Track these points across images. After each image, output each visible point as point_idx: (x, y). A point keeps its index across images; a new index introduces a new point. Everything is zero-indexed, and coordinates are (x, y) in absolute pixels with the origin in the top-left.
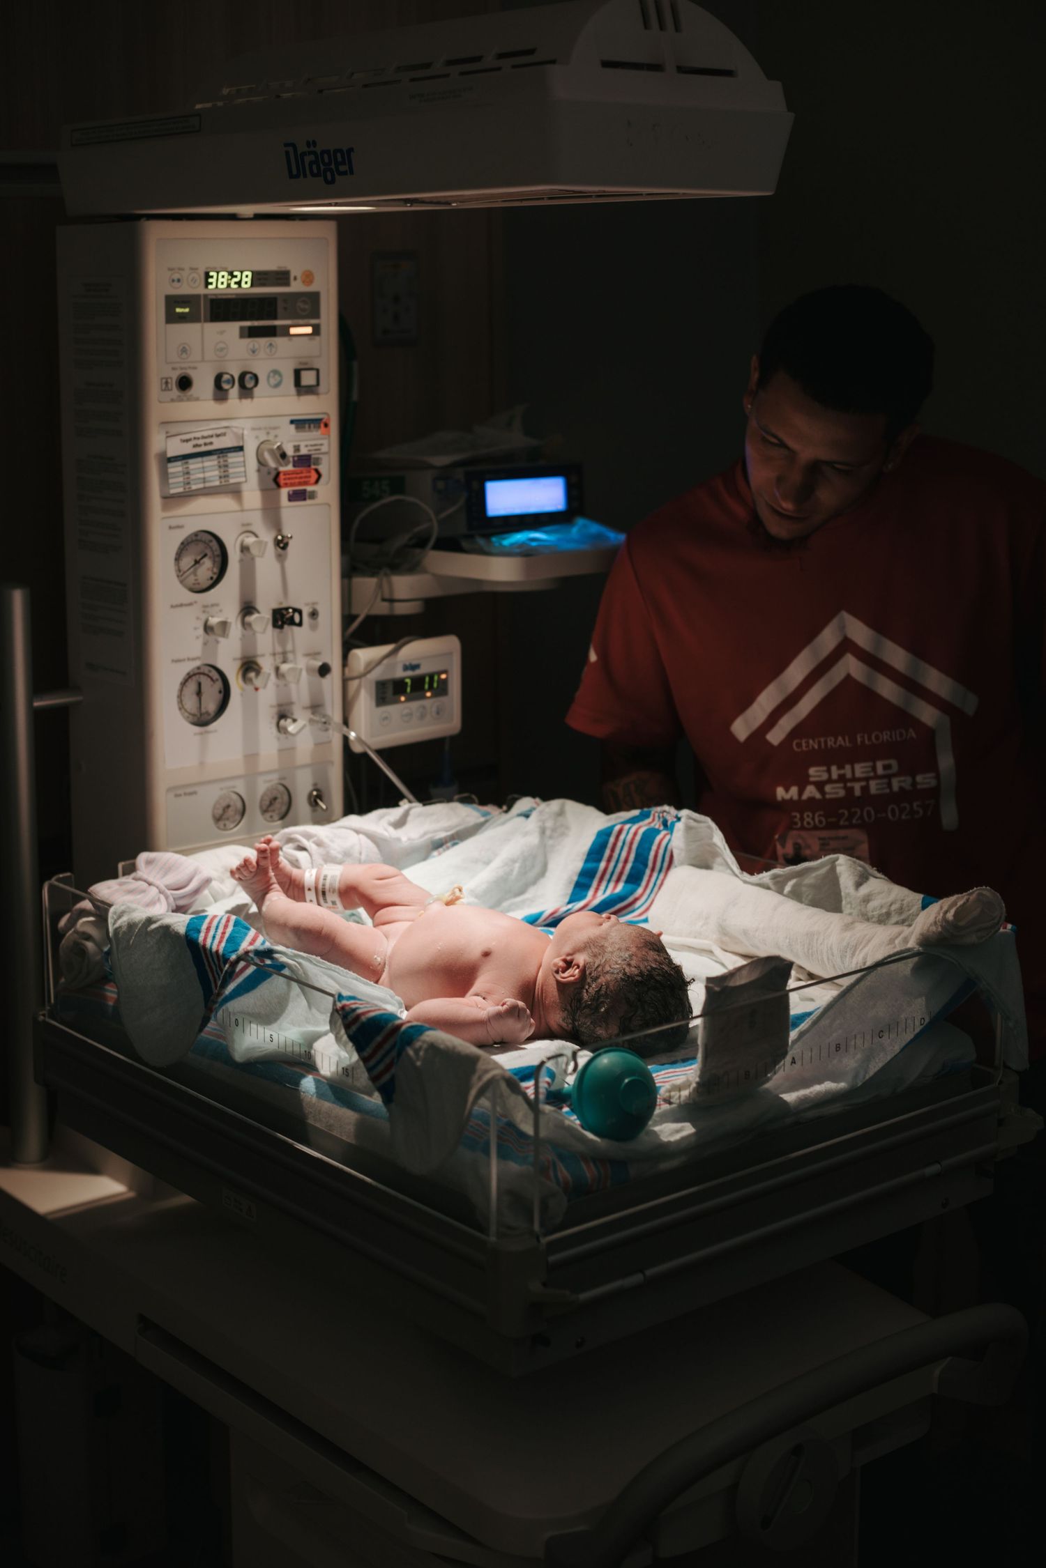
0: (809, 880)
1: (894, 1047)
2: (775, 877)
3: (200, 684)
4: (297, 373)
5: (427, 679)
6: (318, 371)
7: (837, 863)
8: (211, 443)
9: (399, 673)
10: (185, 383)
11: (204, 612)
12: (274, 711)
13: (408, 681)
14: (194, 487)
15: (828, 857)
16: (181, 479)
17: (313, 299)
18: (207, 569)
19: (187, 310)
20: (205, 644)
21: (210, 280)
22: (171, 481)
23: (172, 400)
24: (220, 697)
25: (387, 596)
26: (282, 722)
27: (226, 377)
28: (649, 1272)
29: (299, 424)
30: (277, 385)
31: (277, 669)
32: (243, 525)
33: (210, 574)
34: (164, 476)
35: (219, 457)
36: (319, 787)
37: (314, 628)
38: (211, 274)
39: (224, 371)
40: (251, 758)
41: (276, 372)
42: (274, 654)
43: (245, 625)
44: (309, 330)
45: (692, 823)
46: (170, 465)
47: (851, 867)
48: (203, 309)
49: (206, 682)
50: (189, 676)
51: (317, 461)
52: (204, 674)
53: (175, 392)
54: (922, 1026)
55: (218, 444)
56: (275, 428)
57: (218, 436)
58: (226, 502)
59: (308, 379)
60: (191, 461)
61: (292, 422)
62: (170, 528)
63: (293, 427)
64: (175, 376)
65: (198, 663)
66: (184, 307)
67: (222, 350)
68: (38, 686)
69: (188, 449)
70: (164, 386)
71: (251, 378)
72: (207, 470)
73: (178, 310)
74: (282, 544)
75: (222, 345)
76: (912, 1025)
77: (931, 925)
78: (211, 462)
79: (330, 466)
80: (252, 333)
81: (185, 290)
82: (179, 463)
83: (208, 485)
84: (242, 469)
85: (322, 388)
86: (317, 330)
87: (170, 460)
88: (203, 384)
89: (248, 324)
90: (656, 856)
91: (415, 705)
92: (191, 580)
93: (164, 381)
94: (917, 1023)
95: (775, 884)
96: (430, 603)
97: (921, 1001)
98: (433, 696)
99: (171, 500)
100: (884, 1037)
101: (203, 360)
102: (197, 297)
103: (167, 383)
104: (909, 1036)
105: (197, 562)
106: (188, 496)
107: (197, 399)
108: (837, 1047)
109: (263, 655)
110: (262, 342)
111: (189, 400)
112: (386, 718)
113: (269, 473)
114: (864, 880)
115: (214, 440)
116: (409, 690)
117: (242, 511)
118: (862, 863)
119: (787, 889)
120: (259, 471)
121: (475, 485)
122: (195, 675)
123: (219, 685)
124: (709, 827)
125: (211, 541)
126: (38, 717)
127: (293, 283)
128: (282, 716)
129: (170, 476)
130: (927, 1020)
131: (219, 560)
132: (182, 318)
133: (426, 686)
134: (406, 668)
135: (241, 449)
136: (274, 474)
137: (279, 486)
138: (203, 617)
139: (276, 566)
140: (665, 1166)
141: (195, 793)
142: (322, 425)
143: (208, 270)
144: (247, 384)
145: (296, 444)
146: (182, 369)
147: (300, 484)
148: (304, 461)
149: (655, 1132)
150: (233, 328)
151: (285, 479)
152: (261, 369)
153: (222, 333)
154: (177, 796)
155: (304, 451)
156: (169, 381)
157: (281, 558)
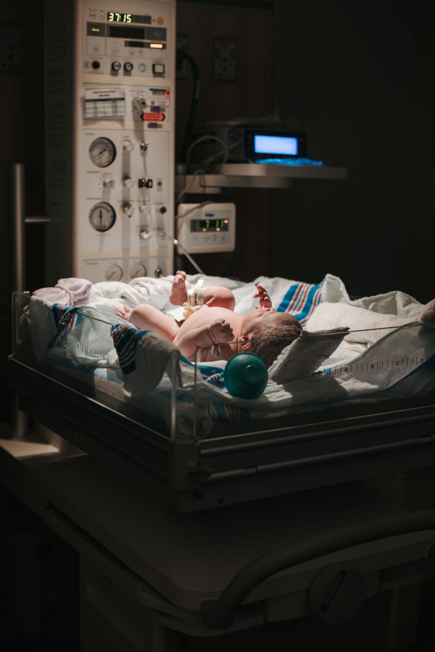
0: (382, 303)
1: (405, 371)
2: (364, 301)
3: (101, 212)
4: (154, 66)
5: (218, 222)
6: (164, 66)
7: (396, 295)
8: (108, 95)
9: (203, 217)
10: (96, 65)
11: (103, 177)
12: (138, 229)
13: (208, 222)
14: (99, 115)
15: (392, 292)
16: (92, 111)
17: (163, 32)
18: (106, 157)
19: (98, 30)
20: (104, 192)
21: (110, 17)
22: (87, 111)
23: (90, 73)
24: (112, 219)
25: (202, 184)
26: (142, 234)
27: (116, 64)
28: (260, 468)
29: (155, 91)
30: (144, 71)
31: (140, 208)
32: (125, 137)
33: (107, 160)
34: (84, 108)
35: (112, 103)
36: (161, 268)
37: (160, 190)
38: (111, 14)
39: (115, 61)
40: (126, 249)
41: (143, 65)
42: (139, 201)
43: (124, 185)
44: (160, 46)
45: (331, 280)
46: (87, 103)
47: (402, 297)
48: (107, 31)
49: (104, 212)
50: (96, 208)
51: (163, 110)
52: (103, 207)
53: (91, 69)
54: (422, 363)
55: (112, 96)
56: (142, 92)
57: (112, 92)
58: (116, 125)
59: (159, 69)
60: (98, 102)
61: (151, 90)
62: (87, 134)
63: (151, 92)
64: (91, 61)
65: (100, 201)
66: (97, 29)
67: (115, 51)
68: (27, 213)
69: (97, 97)
70: (85, 66)
71: (129, 66)
72: (107, 108)
73: (94, 30)
74: (144, 148)
75: (115, 49)
76: (416, 361)
77: (428, 310)
78: (108, 104)
79: (170, 113)
80: (131, 44)
81: (97, 20)
82: (92, 103)
83: (107, 115)
84: (124, 109)
85: (167, 74)
86: (164, 47)
87: (87, 101)
88: (106, 66)
89: (129, 40)
90: (316, 299)
91: (211, 234)
92: (98, 161)
93: (85, 63)
94: (419, 360)
95: (365, 305)
96: (224, 189)
97: (423, 350)
98: (221, 230)
99: (87, 121)
100: (399, 365)
101: (106, 55)
102: (103, 25)
103: (87, 64)
104: (414, 367)
105: (101, 153)
106: (95, 119)
107: (102, 73)
108: (372, 366)
109: (133, 201)
110: (136, 49)
111: (98, 73)
112: (195, 239)
113: (138, 113)
114: (409, 303)
115: (110, 94)
116: (208, 226)
117: (124, 130)
118: (408, 295)
119: (371, 307)
120: (133, 111)
121: (250, 137)
122: (99, 207)
123: (111, 213)
124: (339, 283)
125: (108, 144)
126: (27, 227)
127: (152, 22)
128: (142, 231)
129: (87, 108)
130: (425, 360)
131: (112, 153)
132: (95, 34)
133: (217, 225)
134: (207, 215)
135: (123, 99)
136: (141, 114)
137: (143, 120)
138: (103, 179)
139: (141, 158)
140: (270, 415)
141: (96, 264)
142: (166, 93)
143: (109, 12)
144: (128, 70)
145: (153, 100)
146: (95, 58)
147: (154, 120)
148: (156, 109)
149: (266, 397)
150: (121, 41)
151: (146, 117)
152: (136, 63)
153: (116, 43)
154: (88, 264)
155: (156, 104)
156: (88, 63)
157: (144, 155)
